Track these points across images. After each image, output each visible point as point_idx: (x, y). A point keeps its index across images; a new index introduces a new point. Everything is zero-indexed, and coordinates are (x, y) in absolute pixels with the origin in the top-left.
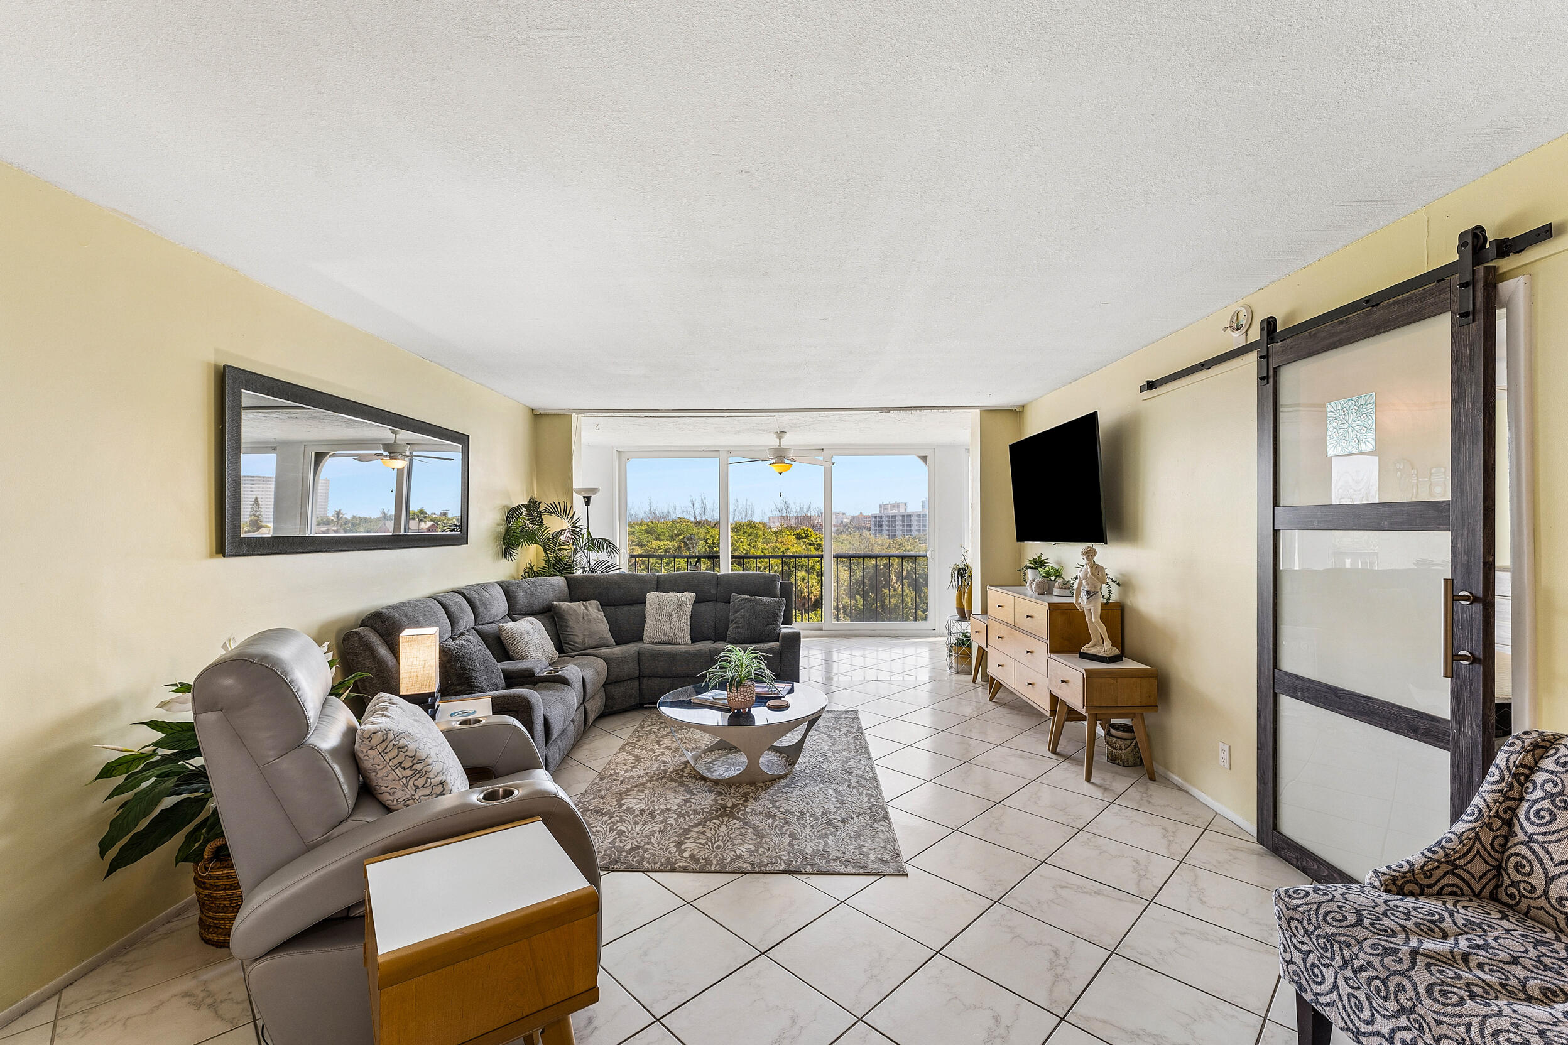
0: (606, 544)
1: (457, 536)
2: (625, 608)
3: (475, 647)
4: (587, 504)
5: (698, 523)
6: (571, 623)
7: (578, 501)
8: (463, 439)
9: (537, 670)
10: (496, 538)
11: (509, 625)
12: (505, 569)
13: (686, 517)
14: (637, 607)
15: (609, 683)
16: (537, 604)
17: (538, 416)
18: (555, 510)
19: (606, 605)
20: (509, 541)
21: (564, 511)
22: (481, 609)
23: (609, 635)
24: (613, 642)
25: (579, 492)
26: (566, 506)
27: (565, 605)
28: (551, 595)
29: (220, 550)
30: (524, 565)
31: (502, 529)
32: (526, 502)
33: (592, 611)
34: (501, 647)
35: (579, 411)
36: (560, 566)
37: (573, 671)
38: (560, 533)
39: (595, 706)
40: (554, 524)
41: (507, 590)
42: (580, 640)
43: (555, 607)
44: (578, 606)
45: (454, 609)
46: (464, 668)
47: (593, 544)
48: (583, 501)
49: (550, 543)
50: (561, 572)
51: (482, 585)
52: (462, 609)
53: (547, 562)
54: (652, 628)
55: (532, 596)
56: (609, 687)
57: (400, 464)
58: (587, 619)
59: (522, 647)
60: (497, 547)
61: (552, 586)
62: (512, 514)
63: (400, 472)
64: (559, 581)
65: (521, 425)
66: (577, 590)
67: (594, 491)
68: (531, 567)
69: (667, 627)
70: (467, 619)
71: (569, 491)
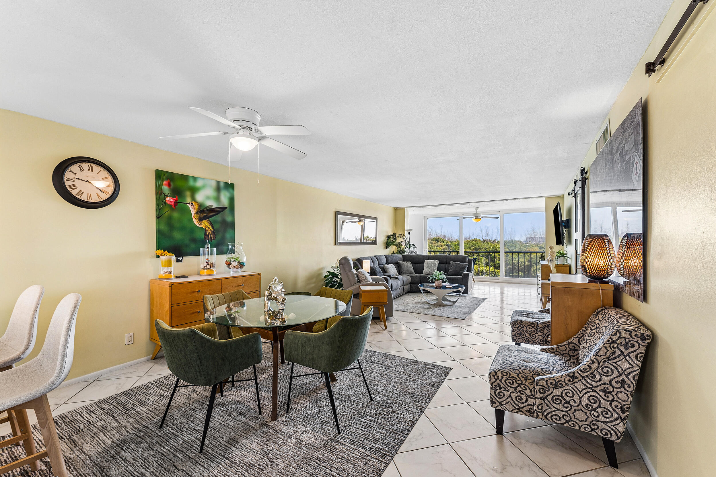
0: (413, 246)
1: (374, 243)
2: (419, 264)
3: (377, 268)
4: (409, 234)
5: (484, 241)
6: (403, 267)
7: (407, 233)
8: (376, 219)
9: (391, 275)
10: (384, 244)
11: (386, 265)
12: (387, 252)
13: (478, 238)
14: (422, 264)
15: (411, 283)
16: (394, 261)
17: (396, 209)
18: (400, 236)
19: (412, 263)
20: (388, 244)
21: (403, 236)
22: (380, 261)
23: (413, 271)
24: (414, 273)
25: (407, 231)
26: (403, 235)
27: (401, 262)
28: (398, 259)
29: (335, 244)
30: (392, 252)
31: (386, 241)
32: (392, 234)
33: (409, 264)
34: (384, 270)
35: (407, 207)
36: (401, 252)
37: (400, 277)
38: (401, 242)
39: (407, 288)
40: (399, 240)
41: (386, 257)
42: (405, 272)
43: (399, 262)
44: (405, 263)
45: (373, 260)
46: (375, 272)
47: (410, 246)
48: (408, 233)
49: (399, 245)
50: (401, 254)
51: (380, 255)
52: (375, 260)
53: (398, 251)
54: (425, 270)
55: (393, 259)
56: (411, 285)
57: (362, 223)
58: (407, 266)
59: (389, 271)
60: (384, 246)
61: (398, 257)
62: (388, 237)
63: (362, 226)
64: (400, 256)
65: (391, 212)
66: (406, 258)
67: (411, 230)
68: (394, 252)
69: (430, 270)
70: (377, 262)
71: (404, 230)
